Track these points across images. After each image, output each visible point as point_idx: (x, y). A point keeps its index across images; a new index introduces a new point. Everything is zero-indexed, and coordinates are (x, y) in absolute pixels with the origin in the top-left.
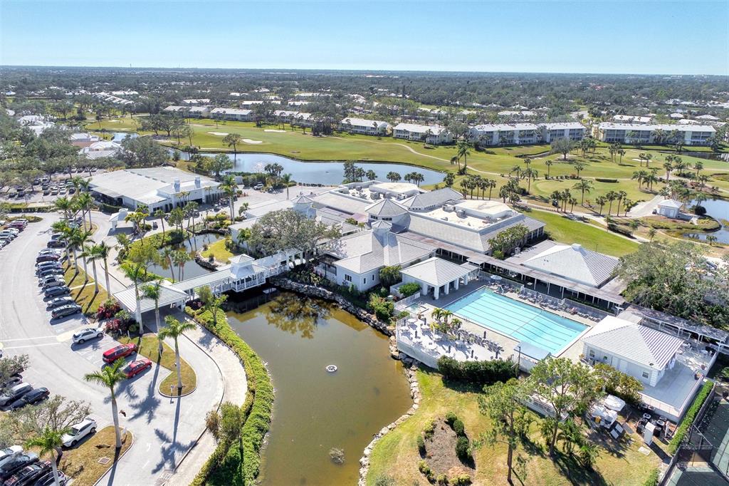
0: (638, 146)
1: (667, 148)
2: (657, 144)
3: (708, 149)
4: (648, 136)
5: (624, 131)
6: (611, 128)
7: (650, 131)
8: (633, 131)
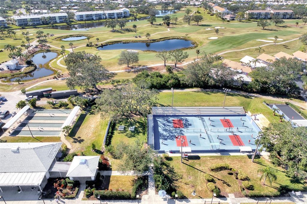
0: (35, 26)
1: (48, 26)
2: (44, 24)
3: (65, 24)
4: (39, 21)
5: (27, 19)
6: (19, 18)
7: (39, 18)
8: (31, 19)
